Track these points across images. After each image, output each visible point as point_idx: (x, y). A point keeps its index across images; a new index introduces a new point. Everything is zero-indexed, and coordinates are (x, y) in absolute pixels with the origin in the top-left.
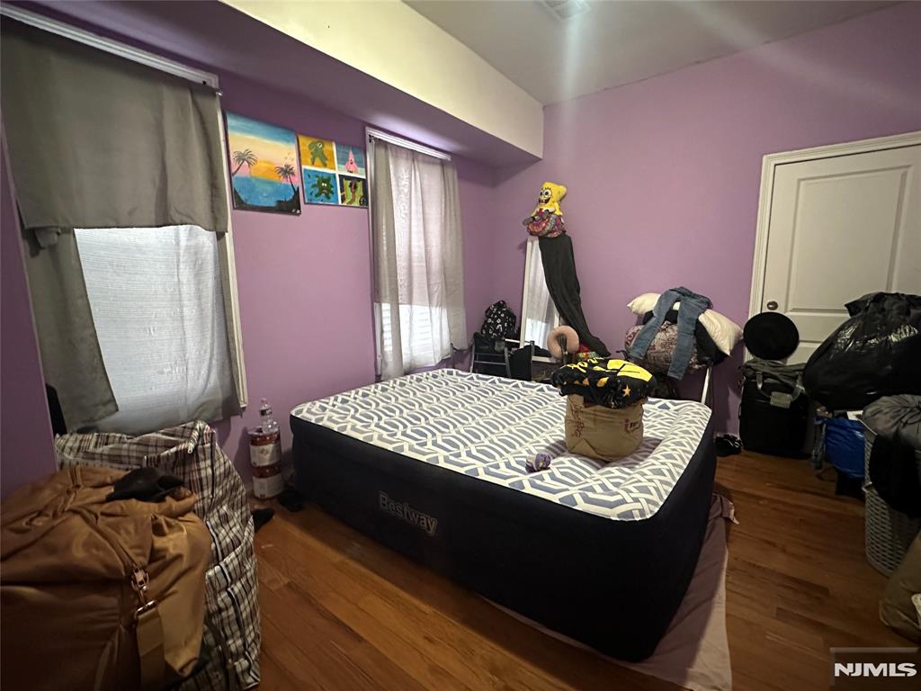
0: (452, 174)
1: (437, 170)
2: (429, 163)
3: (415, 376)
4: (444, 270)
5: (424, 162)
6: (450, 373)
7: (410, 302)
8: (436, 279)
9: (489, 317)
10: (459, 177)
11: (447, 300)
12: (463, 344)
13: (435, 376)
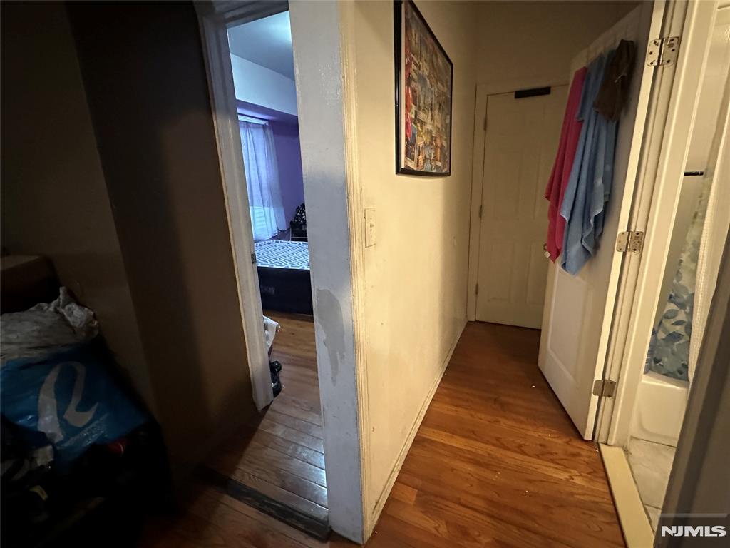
0: (269, 132)
1: (261, 131)
2: (257, 128)
3: (258, 244)
4: (270, 187)
5: (254, 128)
6: (278, 242)
7: (252, 206)
8: (266, 192)
9: (298, 212)
10: (274, 133)
11: (273, 203)
12: (284, 228)
13: (269, 244)
